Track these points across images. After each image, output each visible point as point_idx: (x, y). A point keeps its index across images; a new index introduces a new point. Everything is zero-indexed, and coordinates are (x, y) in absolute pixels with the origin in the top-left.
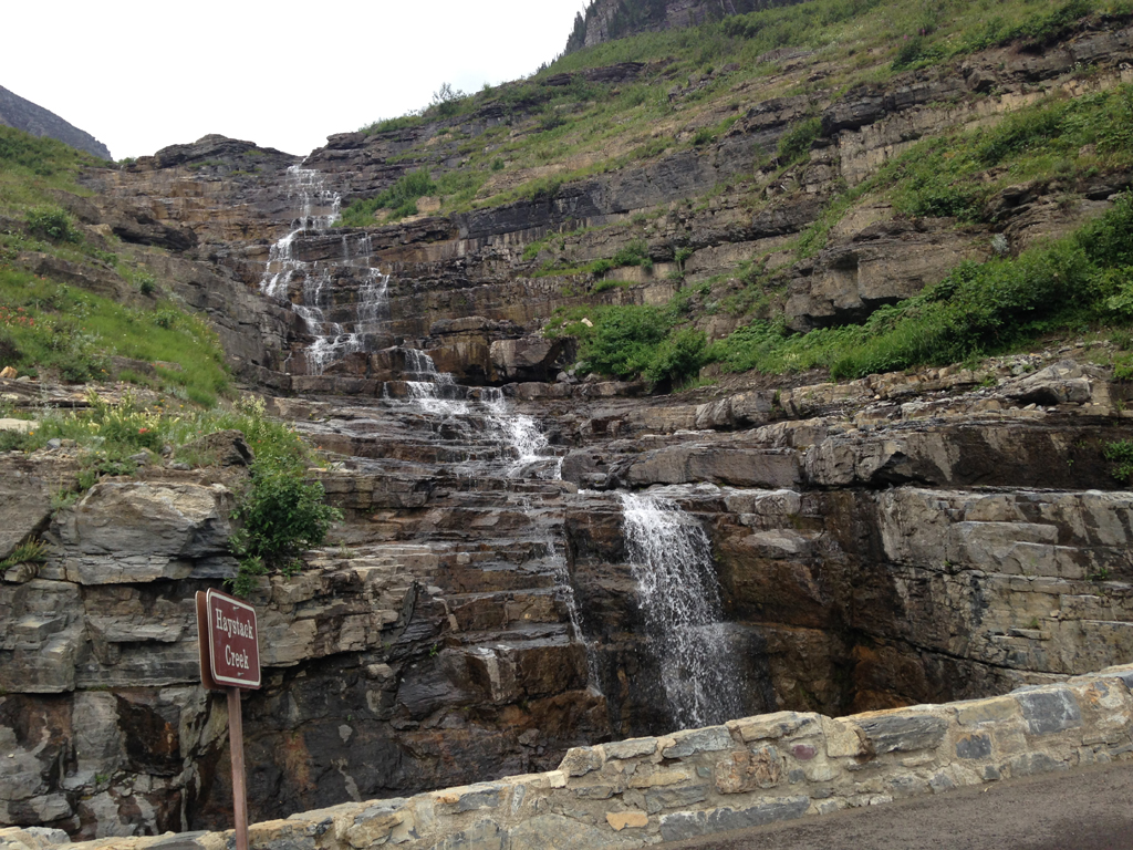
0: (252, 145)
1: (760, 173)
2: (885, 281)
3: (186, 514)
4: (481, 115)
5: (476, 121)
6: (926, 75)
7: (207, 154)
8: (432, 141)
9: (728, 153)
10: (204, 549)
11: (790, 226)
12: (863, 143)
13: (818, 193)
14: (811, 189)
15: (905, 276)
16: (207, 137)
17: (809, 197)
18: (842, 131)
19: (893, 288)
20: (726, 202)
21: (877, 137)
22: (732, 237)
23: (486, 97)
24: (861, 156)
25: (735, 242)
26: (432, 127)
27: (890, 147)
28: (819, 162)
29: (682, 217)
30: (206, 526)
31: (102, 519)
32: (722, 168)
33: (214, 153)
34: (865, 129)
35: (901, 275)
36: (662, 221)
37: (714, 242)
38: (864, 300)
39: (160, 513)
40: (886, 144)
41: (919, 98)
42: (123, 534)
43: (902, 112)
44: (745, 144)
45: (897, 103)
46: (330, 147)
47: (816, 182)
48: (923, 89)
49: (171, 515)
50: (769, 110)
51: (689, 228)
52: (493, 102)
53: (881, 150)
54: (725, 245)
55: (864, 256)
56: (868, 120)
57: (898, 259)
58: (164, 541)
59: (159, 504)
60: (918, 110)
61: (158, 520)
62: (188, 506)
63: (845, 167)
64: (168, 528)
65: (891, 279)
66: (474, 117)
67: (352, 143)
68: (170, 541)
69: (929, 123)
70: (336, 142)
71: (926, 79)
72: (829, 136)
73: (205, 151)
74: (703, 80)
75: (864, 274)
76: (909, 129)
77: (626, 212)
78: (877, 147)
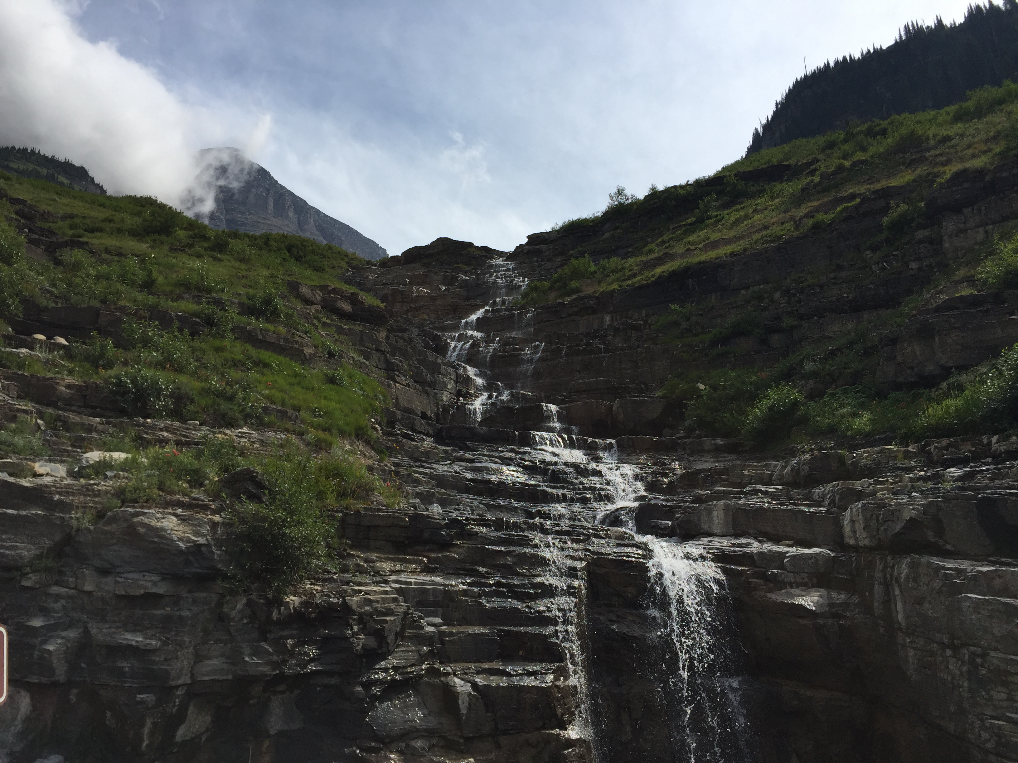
0: (470, 244)
1: (869, 252)
2: (963, 350)
4: (647, 212)
5: (644, 218)
12: (964, 223)
13: (920, 269)
14: (914, 265)
15: (981, 345)
17: (911, 273)
18: (944, 213)
20: (835, 278)
21: (977, 218)
22: (838, 309)
23: (653, 199)
24: (962, 235)
25: (840, 313)
26: (609, 225)
27: (991, 226)
28: (920, 242)
29: (794, 291)
30: (198, 550)
31: (112, 538)
32: (835, 249)
34: (966, 211)
35: (976, 344)
36: (777, 295)
37: (820, 313)
38: (942, 367)
39: (159, 536)
40: (987, 224)
42: (128, 552)
43: (1002, 195)
44: (858, 227)
45: (997, 186)
46: (529, 243)
47: (918, 259)
49: (167, 538)
50: (880, 198)
51: (800, 301)
52: (655, 204)
53: (981, 230)
54: (830, 316)
55: (941, 326)
56: (969, 202)
57: (974, 329)
58: (160, 561)
61: (154, 542)
62: (185, 532)
63: (947, 245)
64: (161, 550)
65: (968, 348)
66: (640, 215)
68: (164, 561)
70: (534, 239)
72: (929, 218)
73: (436, 250)
75: (941, 343)
76: (1008, 210)
77: (747, 288)
78: (977, 227)
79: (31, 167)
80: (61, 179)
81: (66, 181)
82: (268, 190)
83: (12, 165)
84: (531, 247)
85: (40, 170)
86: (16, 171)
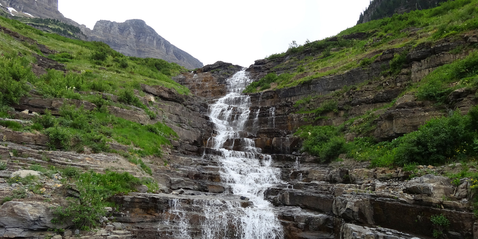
0: (231, 64)
1: (382, 77)
2: (403, 127)
3: (32, 215)
4: (304, 52)
5: (303, 55)
6: (449, 40)
7: (217, 68)
8: (287, 62)
9: (373, 69)
10: (38, 227)
11: (389, 99)
12: (421, 67)
13: (401, 86)
14: (399, 84)
15: (411, 125)
16: (217, 62)
17: (397, 88)
18: (413, 62)
19: (406, 130)
20: (368, 88)
21: (426, 65)
22: (368, 102)
23: (307, 46)
24: (419, 72)
25: (368, 104)
26: (288, 57)
27: (431, 69)
28: (403, 74)
29: (351, 93)
30: (39, 220)
31: (5, 214)
32: (370, 75)
33: (219, 67)
34: (422, 61)
35: (409, 124)
36: (345, 94)
37: (360, 103)
38: (395, 133)
39: (23, 214)
40: (430, 68)
41: (445, 49)
42: (11, 219)
43: (437, 55)
44: (380, 66)
45: (436, 51)
46: (255, 64)
47: (401, 82)
48: (447, 45)
49: (26, 215)
50: (390, 53)
51: (353, 98)
52: (308, 48)
53: (427, 70)
54: (364, 105)
55: (396, 116)
56: (424, 57)
57: (409, 118)
58: (23, 224)
59: (24, 211)
60: (443, 54)
61: (21, 216)
62: (34, 212)
63: (413, 76)
64: (24, 219)
65: (406, 126)
66: (302, 53)
67: (262, 63)
68: (25, 224)
69: (447, 59)
70: (258, 63)
71: (449, 41)
72: (408, 63)
73: (216, 66)
74: (378, 40)
75: (396, 123)
76: (439, 61)
77: (334, 90)
78: (426, 68)
79: (57, 27)
80: (69, 32)
81: (71, 33)
82: (154, 37)
83: (49, 26)
84: (256, 66)
85: (61, 28)
86: (51, 29)
